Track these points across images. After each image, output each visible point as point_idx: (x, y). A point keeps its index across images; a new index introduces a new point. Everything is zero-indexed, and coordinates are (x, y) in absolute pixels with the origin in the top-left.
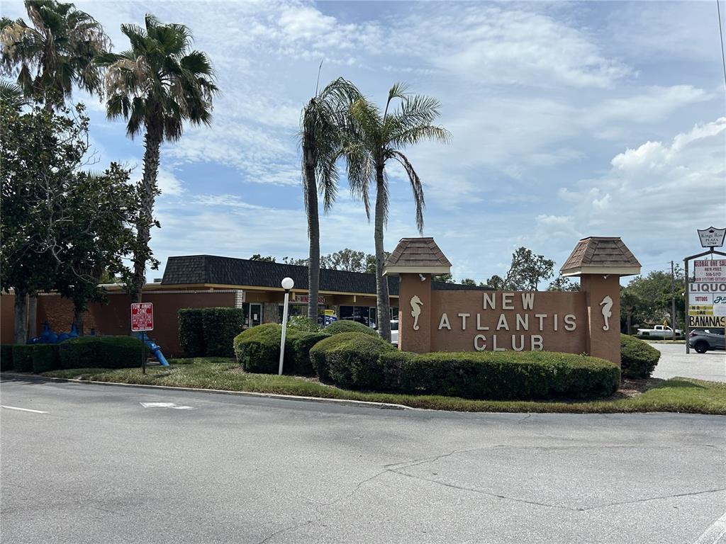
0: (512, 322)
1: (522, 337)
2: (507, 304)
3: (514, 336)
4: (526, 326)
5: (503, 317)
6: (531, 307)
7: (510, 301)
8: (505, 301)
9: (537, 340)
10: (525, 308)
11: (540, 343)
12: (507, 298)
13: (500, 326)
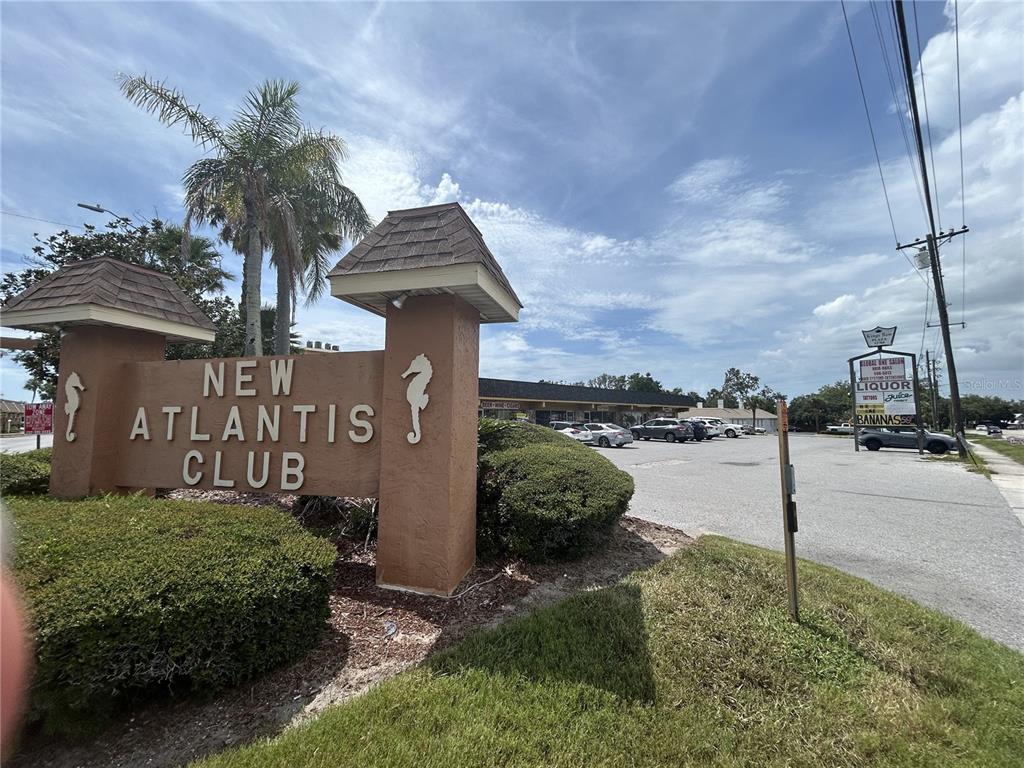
0: (249, 423)
1: (267, 455)
2: (244, 385)
3: (251, 455)
4: (274, 434)
5: (234, 413)
6: (287, 391)
7: (248, 378)
8: (240, 378)
9: (293, 463)
10: (276, 392)
11: (298, 471)
12: (245, 371)
13: (228, 431)
